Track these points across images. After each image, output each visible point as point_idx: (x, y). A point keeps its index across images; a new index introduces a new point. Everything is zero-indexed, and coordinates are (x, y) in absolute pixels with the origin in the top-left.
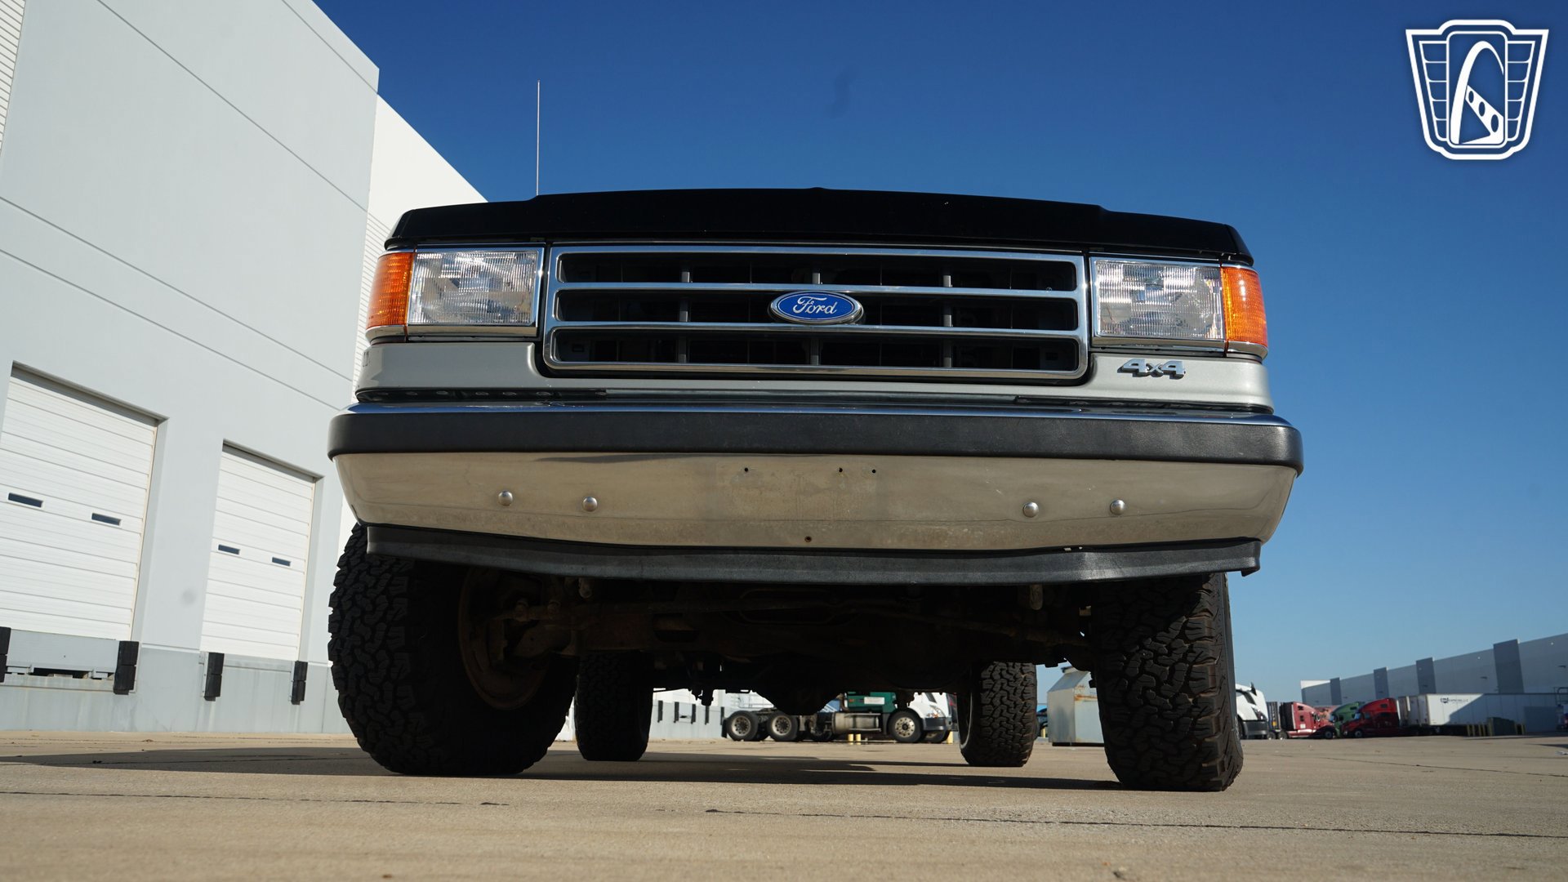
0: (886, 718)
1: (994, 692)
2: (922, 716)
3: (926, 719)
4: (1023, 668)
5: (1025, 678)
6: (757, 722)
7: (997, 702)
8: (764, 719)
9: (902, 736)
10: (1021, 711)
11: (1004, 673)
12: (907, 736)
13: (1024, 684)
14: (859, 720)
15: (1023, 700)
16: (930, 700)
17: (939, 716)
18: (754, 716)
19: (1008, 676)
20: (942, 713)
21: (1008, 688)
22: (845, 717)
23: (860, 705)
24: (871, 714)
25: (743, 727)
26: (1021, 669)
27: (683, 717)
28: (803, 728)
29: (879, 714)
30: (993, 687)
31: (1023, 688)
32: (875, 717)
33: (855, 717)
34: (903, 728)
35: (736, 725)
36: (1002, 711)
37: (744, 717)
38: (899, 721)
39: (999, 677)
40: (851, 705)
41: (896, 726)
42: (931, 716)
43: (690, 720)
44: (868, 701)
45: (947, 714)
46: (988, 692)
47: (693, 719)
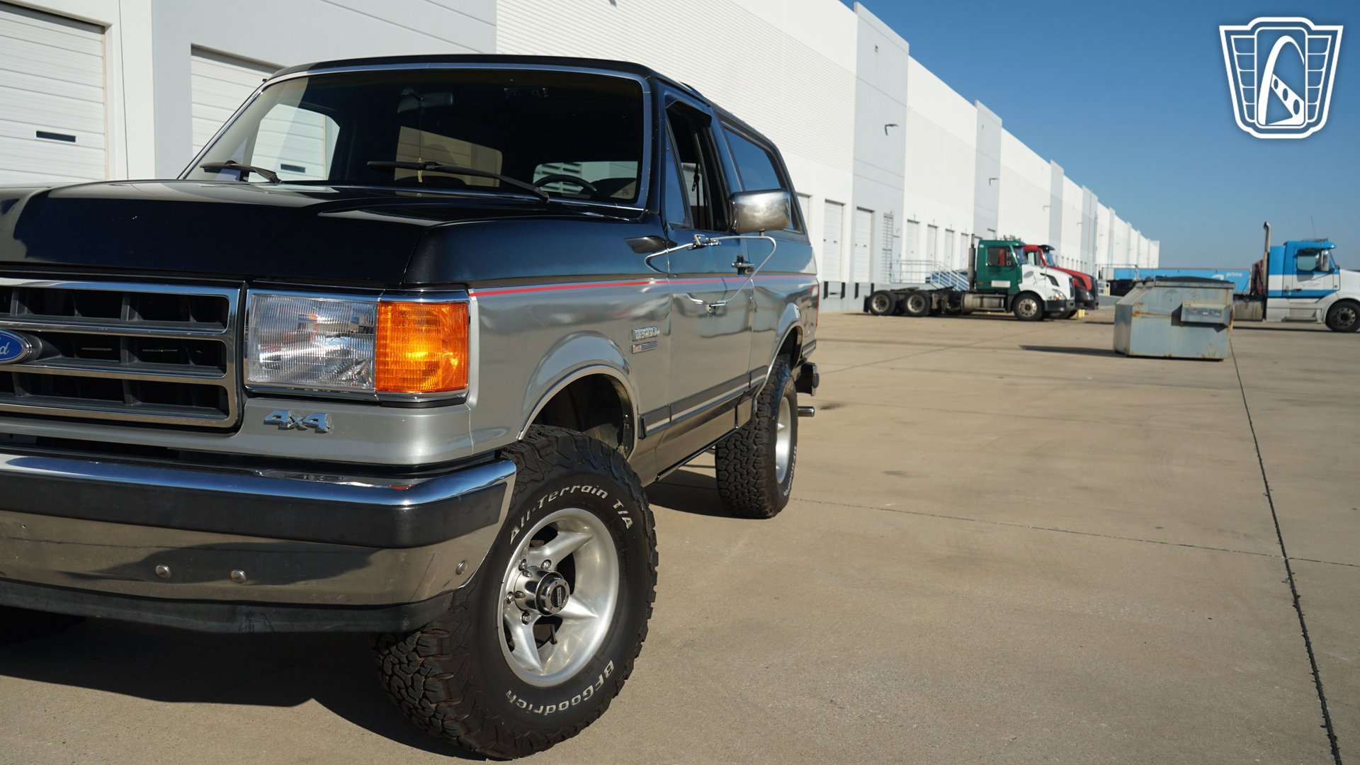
0: (1010, 299)
1: (728, 460)
2: (1044, 298)
3: (1048, 301)
4: (756, 440)
5: (757, 449)
6: (894, 300)
7: (731, 469)
8: (901, 297)
9: (1024, 315)
10: (754, 478)
11: (738, 443)
12: (1029, 316)
13: (756, 455)
14: (986, 301)
15: (755, 469)
16: (1053, 284)
17: (1060, 299)
18: (892, 295)
19: (741, 447)
20: (1064, 296)
21: (741, 458)
22: (974, 298)
23: (987, 287)
24: (997, 295)
25: (882, 304)
26: (754, 440)
27: (832, 294)
28: (935, 306)
29: (1004, 296)
30: (727, 455)
31: (755, 458)
32: (1001, 298)
33: (982, 298)
34: (1026, 309)
35: (876, 302)
36: (736, 477)
37: (883, 296)
38: (1022, 302)
39: (733, 447)
40: (980, 288)
41: (1020, 306)
42: (1053, 299)
43: (839, 296)
44: (995, 284)
45: (1068, 297)
46: (723, 460)
47: (843, 295)
